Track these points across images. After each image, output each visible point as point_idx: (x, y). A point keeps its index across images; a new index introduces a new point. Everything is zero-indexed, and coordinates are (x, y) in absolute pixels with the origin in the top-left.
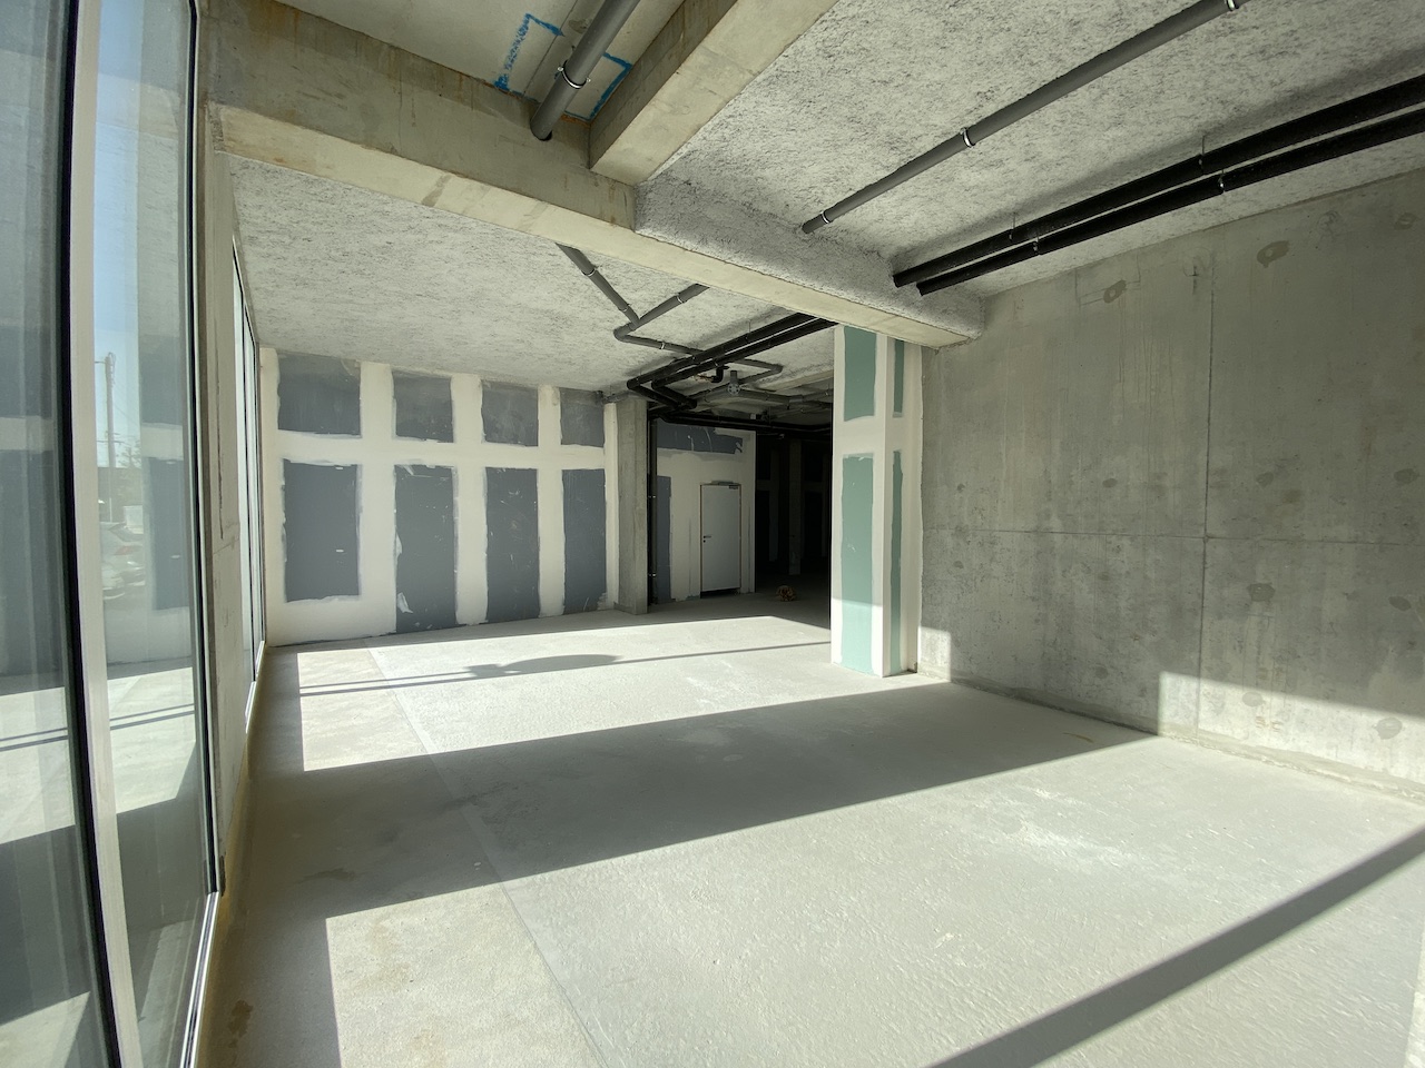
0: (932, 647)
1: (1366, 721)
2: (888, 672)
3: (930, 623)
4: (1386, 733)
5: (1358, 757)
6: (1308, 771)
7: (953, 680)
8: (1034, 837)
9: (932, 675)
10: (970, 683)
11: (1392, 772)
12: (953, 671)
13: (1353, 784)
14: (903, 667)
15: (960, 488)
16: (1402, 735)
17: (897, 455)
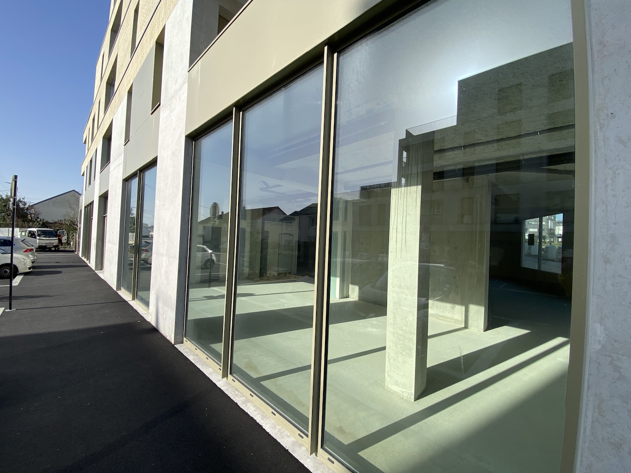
0: (353, 290)
1: (448, 306)
2: (341, 297)
3: (353, 283)
4: (453, 308)
5: (447, 314)
6: (438, 319)
7: (359, 299)
8: (370, 329)
9: (353, 298)
10: (362, 300)
11: (454, 318)
12: (359, 297)
13: (447, 321)
14: (345, 296)
15: (362, 243)
16: (456, 309)
17: (345, 232)
